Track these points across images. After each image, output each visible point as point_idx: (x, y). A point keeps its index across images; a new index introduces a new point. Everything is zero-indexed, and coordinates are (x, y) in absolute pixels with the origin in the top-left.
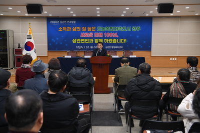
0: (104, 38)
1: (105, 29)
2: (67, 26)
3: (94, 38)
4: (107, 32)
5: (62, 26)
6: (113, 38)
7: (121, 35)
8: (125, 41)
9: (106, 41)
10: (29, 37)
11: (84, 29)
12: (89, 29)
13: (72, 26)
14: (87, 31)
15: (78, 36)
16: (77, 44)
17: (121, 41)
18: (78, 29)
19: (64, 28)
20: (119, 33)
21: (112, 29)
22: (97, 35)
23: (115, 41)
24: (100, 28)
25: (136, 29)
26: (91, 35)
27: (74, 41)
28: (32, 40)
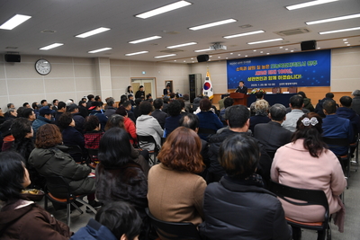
0: (277, 75)
1: (279, 66)
2: (243, 66)
3: (268, 76)
4: (280, 68)
5: (239, 66)
6: (287, 75)
7: (295, 71)
8: (300, 76)
9: (280, 78)
10: (207, 79)
11: (258, 68)
12: (263, 67)
13: (247, 65)
14: (261, 69)
15: (252, 74)
16: (252, 82)
17: (295, 77)
18: (254, 68)
19: (241, 68)
20: (293, 69)
21: (286, 65)
22: (270, 72)
23: (289, 77)
24: (274, 66)
25: (312, 63)
26: (265, 73)
27: (249, 79)
28: (209, 81)
